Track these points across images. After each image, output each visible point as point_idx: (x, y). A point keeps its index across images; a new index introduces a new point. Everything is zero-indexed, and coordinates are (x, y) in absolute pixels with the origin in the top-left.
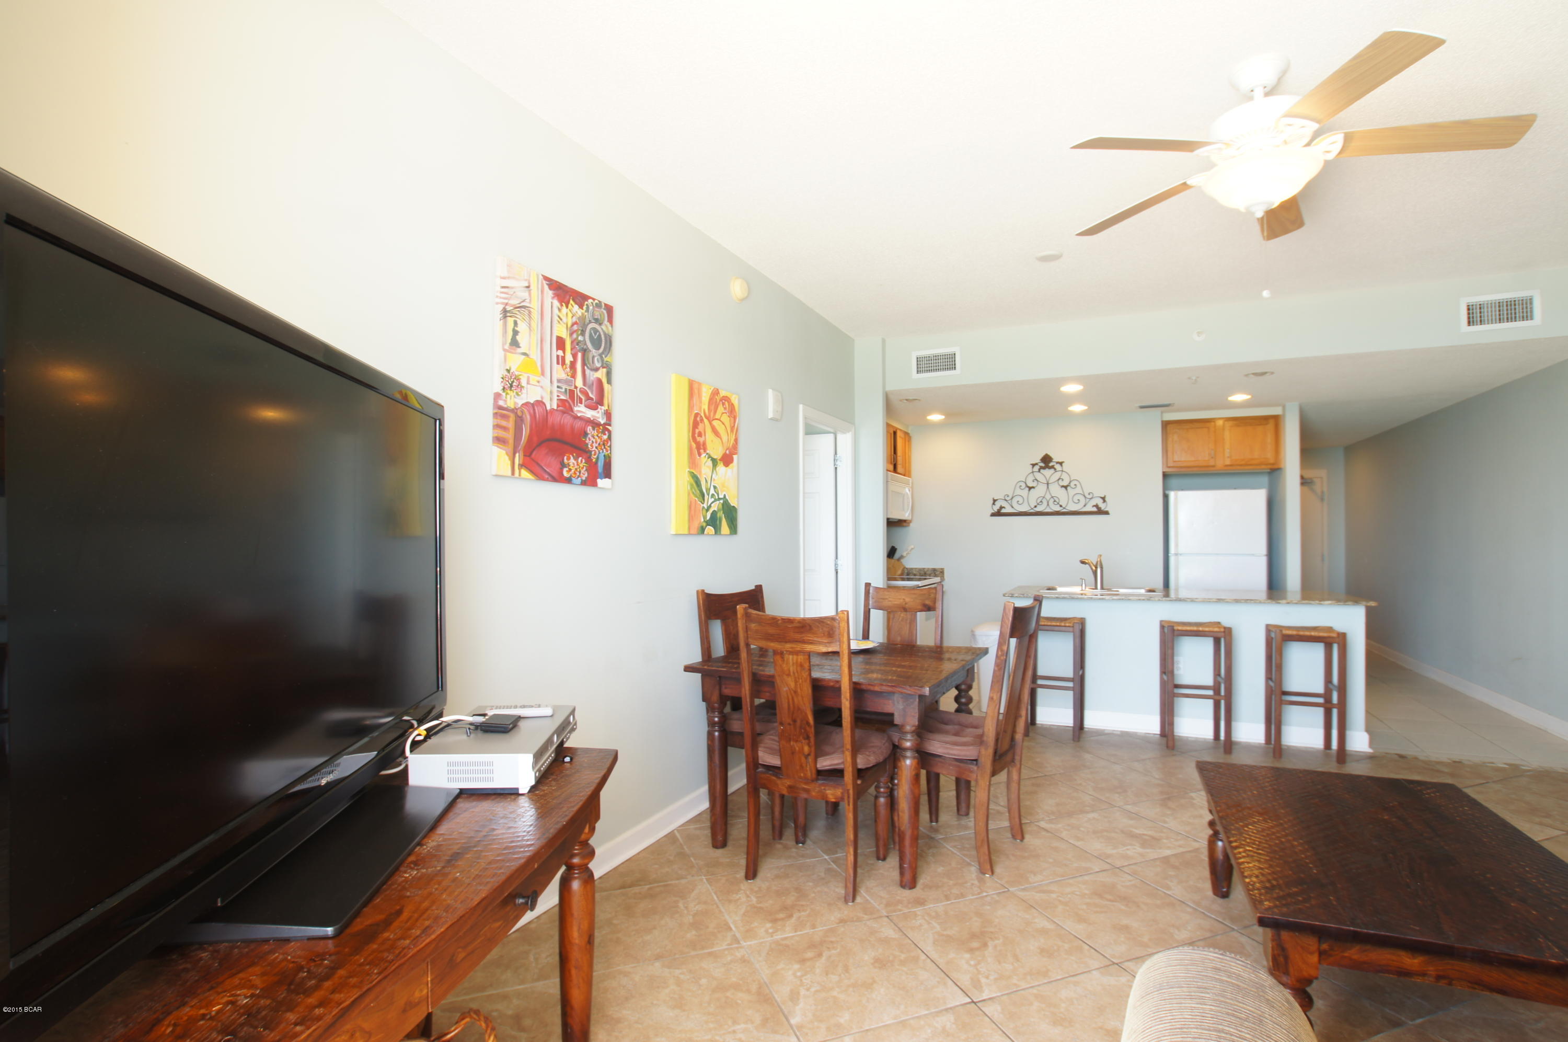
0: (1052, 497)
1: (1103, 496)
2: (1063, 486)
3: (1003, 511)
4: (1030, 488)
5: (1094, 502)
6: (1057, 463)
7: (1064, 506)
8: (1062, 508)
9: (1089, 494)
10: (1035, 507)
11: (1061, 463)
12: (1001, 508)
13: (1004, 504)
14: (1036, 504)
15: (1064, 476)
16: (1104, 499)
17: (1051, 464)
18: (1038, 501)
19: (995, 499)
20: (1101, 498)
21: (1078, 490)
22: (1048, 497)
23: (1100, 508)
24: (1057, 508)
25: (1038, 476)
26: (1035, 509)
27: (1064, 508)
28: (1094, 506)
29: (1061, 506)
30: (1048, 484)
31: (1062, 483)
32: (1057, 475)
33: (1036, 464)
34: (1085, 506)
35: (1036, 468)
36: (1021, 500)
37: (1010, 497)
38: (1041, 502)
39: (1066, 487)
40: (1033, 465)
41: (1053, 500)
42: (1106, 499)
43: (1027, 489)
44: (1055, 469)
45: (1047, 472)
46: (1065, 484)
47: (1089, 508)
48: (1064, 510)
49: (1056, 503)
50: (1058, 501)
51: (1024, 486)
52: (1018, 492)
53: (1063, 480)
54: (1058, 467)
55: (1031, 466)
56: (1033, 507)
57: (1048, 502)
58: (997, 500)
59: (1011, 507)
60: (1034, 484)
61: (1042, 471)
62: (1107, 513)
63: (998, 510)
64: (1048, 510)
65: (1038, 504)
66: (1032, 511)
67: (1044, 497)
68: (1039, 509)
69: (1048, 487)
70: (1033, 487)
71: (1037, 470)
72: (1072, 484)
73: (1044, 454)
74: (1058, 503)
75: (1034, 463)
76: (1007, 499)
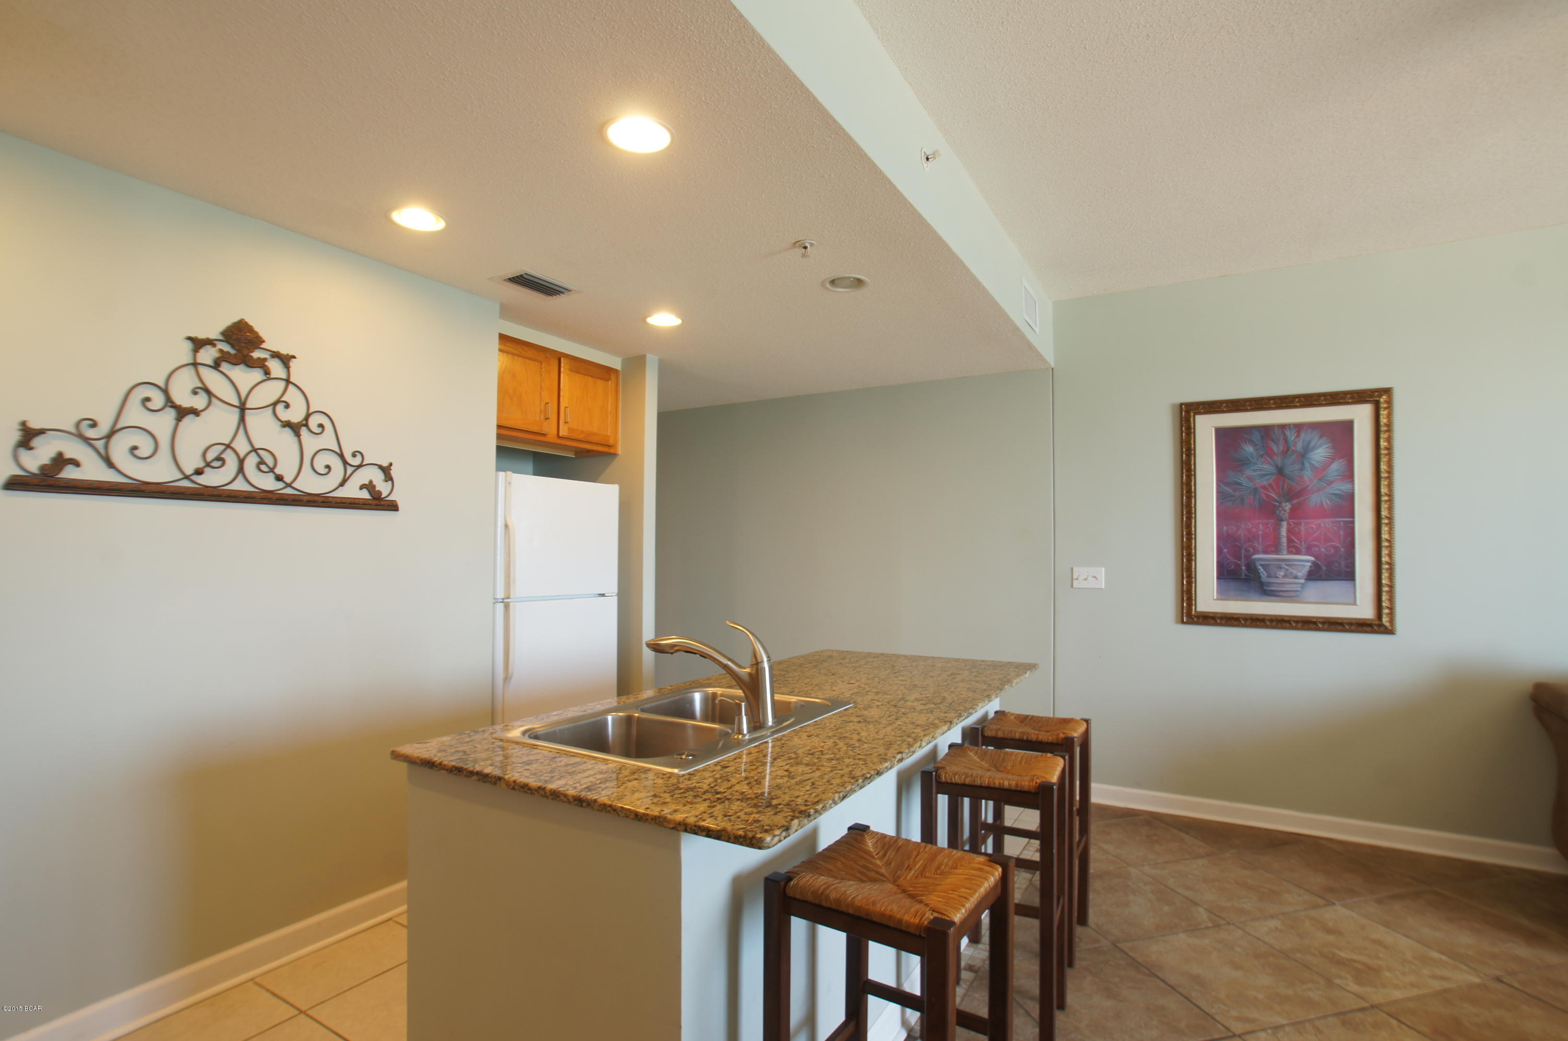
0: (255, 450)
1: (385, 464)
2: (287, 424)
3: (69, 473)
4: (183, 413)
5: (363, 476)
6: (276, 355)
7: (288, 479)
8: (280, 485)
9: (354, 455)
10: (199, 472)
11: (286, 360)
12: (60, 461)
13: (72, 449)
14: (201, 464)
15: (292, 395)
16: (386, 471)
17: (256, 354)
18: (211, 456)
19: (34, 424)
20: (381, 467)
21: (328, 440)
22: (242, 447)
23: (380, 493)
24: (267, 483)
25: (212, 379)
26: (195, 478)
27: (289, 485)
28: (362, 487)
29: (279, 478)
30: (242, 408)
31: (284, 415)
32: (272, 390)
33: (210, 342)
34: (342, 484)
35: (207, 355)
36: (146, 448)
37: (104, 427)
38: (219, 458)
39: (295, 428)
40: (198, 344)
41: (257, 460)
42: (394, 473)
43: (171, 414)
44: (267, 372)
45: (245, 377)
46: (295, 415)
47: (352, 491)
48: (289, 491)
49: (263, 467)
50: (269, 461)
51: (158, 400)
52: (135, 415)
53: (287, 406)
54: (276, 367)
55: (189, 345)
56: (189, 471)
57: (241, 462)
58: (42, 432)
59: (102, 465)
60: (199, 402)
61: (225, 367)
62: (393, 507)
63: (43, 468)
64: (240, 485)
65: (208, 465)
66: (186, 484)
67: (228, 446)
68: (212, 479)
69: (242, 419)
70: (195, 412)
71: (210, 362)
72: (313, 422)
73: (236, 319)
74: (272, 470)
75: (202, 335)
76: (91, 433)
